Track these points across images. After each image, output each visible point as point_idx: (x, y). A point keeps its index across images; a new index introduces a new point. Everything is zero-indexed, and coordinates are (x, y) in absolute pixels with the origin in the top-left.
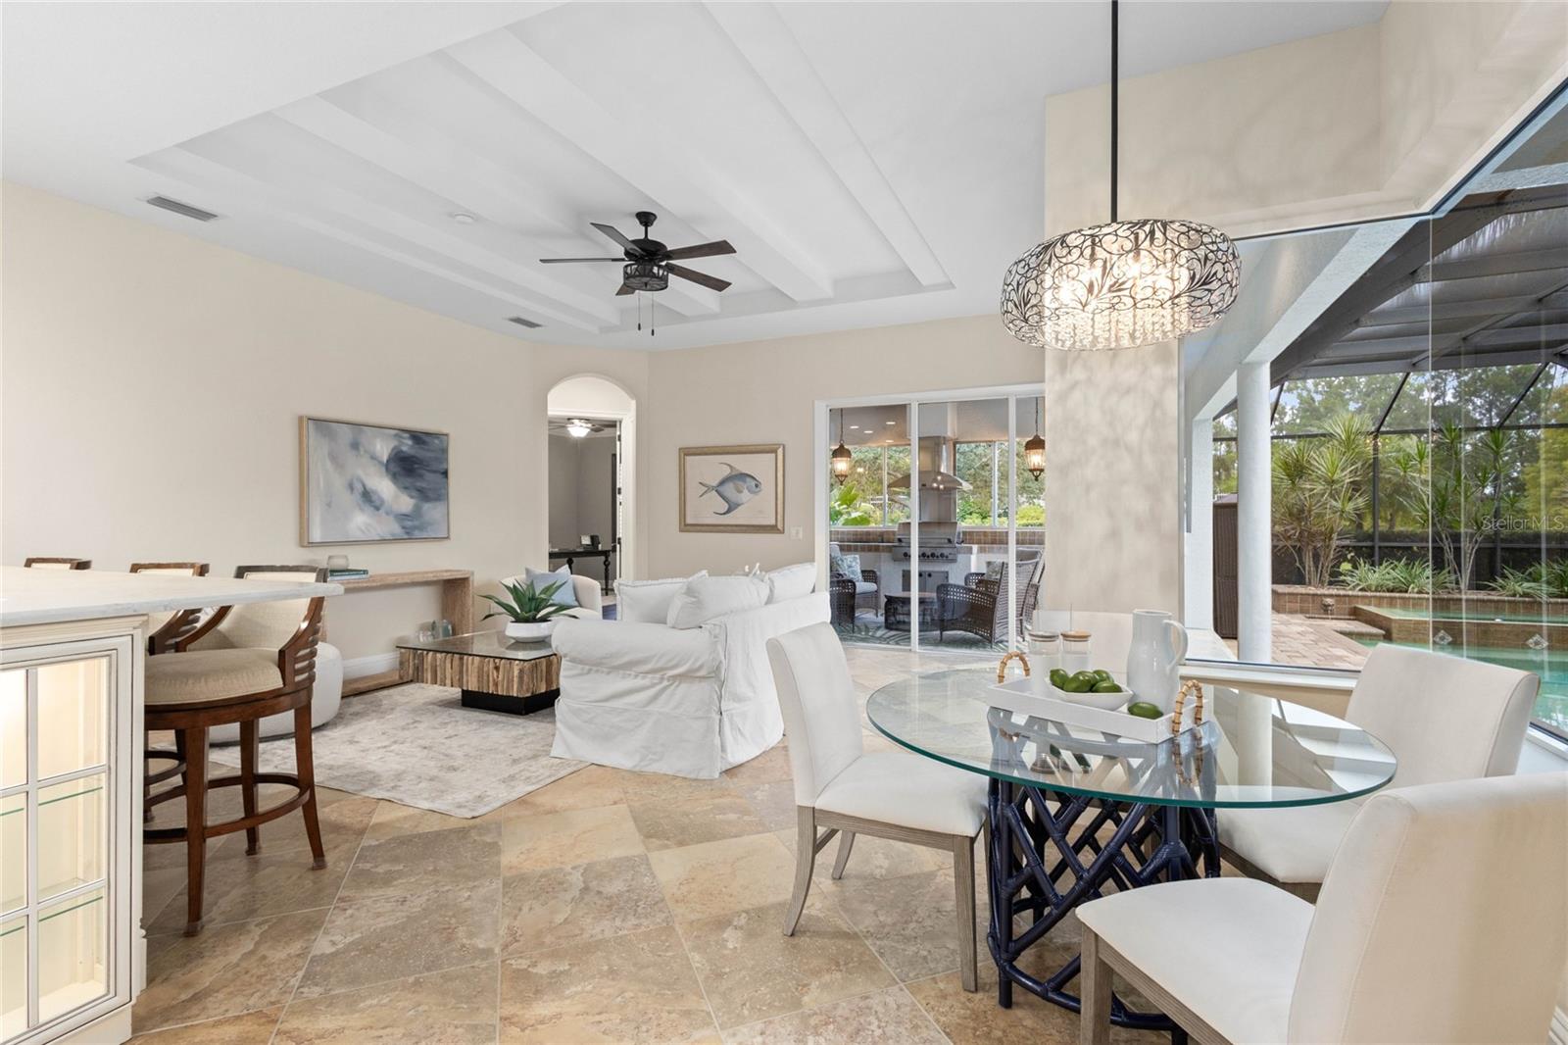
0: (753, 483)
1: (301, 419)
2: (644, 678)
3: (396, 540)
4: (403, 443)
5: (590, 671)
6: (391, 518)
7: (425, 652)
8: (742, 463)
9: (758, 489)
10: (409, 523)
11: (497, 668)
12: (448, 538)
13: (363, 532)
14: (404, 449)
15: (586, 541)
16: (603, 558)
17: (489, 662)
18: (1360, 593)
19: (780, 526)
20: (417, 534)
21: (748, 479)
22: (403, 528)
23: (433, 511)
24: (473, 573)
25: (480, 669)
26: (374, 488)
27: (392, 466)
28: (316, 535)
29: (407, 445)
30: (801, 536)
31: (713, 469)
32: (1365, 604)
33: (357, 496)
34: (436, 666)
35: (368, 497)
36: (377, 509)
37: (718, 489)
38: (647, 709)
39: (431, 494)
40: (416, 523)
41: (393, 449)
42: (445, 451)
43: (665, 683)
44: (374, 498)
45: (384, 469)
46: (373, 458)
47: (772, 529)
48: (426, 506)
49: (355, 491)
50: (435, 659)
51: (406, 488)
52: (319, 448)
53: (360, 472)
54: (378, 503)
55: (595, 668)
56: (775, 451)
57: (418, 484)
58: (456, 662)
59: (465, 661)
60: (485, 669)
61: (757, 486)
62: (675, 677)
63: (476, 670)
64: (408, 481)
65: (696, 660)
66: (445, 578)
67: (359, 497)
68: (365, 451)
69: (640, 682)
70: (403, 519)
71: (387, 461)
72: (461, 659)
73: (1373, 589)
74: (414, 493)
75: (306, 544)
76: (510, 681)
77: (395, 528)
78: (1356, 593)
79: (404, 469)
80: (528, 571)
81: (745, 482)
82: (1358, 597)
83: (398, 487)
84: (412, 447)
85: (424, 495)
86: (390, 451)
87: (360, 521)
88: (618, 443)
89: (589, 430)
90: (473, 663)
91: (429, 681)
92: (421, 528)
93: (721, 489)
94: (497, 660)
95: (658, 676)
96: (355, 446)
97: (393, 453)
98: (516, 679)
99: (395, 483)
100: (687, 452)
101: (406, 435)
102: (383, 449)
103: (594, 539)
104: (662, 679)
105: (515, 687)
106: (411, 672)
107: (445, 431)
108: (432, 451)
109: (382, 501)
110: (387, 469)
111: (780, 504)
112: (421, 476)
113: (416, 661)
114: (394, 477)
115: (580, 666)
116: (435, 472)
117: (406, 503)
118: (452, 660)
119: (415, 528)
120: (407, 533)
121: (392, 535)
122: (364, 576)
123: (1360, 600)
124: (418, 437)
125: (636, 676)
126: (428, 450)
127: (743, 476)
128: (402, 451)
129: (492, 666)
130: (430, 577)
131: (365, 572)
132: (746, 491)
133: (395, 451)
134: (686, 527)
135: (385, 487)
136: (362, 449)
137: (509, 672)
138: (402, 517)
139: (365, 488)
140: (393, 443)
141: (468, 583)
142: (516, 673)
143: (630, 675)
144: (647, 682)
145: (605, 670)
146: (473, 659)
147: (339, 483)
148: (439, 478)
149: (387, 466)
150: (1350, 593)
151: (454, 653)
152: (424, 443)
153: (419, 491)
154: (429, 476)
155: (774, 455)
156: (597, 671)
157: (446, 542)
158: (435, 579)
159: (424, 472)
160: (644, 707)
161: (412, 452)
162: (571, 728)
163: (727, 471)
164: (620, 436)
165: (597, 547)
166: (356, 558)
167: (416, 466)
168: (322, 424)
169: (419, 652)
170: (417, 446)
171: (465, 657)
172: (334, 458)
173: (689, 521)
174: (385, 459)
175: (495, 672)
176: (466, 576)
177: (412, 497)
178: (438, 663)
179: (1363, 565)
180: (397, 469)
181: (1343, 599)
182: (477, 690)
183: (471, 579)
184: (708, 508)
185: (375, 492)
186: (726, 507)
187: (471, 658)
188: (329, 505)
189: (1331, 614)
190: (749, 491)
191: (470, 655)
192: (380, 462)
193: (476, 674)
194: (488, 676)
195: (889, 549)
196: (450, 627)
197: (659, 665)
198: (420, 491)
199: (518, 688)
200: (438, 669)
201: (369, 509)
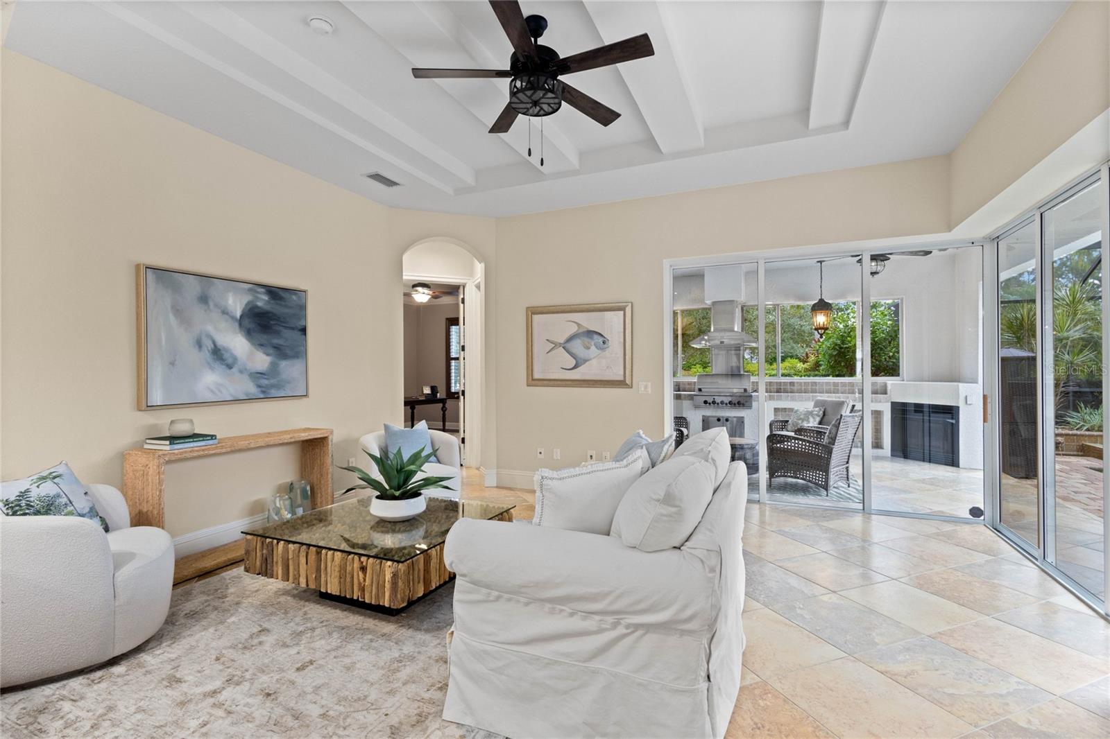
0: (601, 340)
1: (138, 267)
2: (584, 618)
3: (250, 399)
4: (257, 298)
5: (498, 598)
6: (245, 378)
7: (275, 541)
8: (589, 321)
9: (605, 346)
10: (264, 382)
11: (363, 569)
12: (306, 396)
13: (212, 391)
14: (260, 304)
15: (427, 391)
16: (441, 405)
17: (353, 559)
18: (1087, 433)
19: (628, 381)
20: (274, 392)
21: (596, 337)
22: (259, 386)
23: (290, 369)
24: (332, 432)
25: (343, 569)
26: (225, 345)
27: (247, 323)
28: (157, 398)
29: (263, 299)
30: (649, 390)
31: (563, 326)
32: (1092, 442)
33: (206, 354)
34: (288, 559)
35: (218, 353)
36: (230, 367)
37: (566, 345)
38: (591, 665)
39: (288, 352)
40: (272, 381)
41: (246, 305)
42: (303, 308)
43: (621, 630)
44: (226, 356)
45: (237, 325)
46: (225, 312)
47: (621, 384)
48: (284, 364)
49: (204, 348)
50: (286, 551)
51: (261, 345)
52: (160, 300)
53: (210, 328)
54: (230, 361)
55: (506, 596)
56: (623, 309)
57: (276, 341)
58: (312, 557)
59: (323, 556)
60: (349, 568)
61: (604, 343)
62: (637, 627)
63: (337, 569)
64: (264, 338)
65: (685, 607)
66: (302, 439)
67: (208, 355)
68: (216, 306)
69: (577, 623)
70: (258, 378)
71: (241, 317)
72: (319, 553)
73: (1096, 429)
74: (271, 351)
75: (144, 407)
76: (381, 587)
77: (251, 388)
78: (1082, 432)
79: (260, 325)
80: (386, 427)
81: (592, 338)
82: (1086, 436)
83: (253, 344)
84: (268, 302)
85: (281, 353)
86: (243, 306)
87: (210, 380)
88: (462, 305)
89: (430, 297)
90: (333, 560)
91: (280, 576)
92: (278, 386)
93: (568, 345)
94: (363, 559)
95: (610, 619)
96: (204, 299)
97: (248, 308)
98: (388, 586)
99: (249, 340)
100: (533, 311)
101: (262, 290)
102: (236, 304)
103: (434, 389)
104: (615, 625)
105: (387, 595)
106: (258, 563)
107: (302, 288)
108: (291, 307)
109: (235, 359)
110: (240, 325)
111: (628, 359)
112: (277, 333)
113: (265, 551)
114: (249, 333)
115: (484, 591)
116: (293, 329)
117: (261, 361)
118: (307, 553)
119: (273, 386)
120: (263, 392)
121: (247, 395)
122: (211, 442)
123: (1086, 438)
124: (274, 292)
125: (572, 615)
126: (286, 306)
127: (590, 333)
128: (257, 307)
129: (356, 565)
130: (287, 438)
131: (213, 437)
132: (593, 348)
133: (250, 306)
134: (533, 381)
135: (238, 344)
136: (211, 304)
137: (378, 576)
138: (257, 376)
139: (215, 345)
140: (247, 298)
141: (328, 445)
142: (388, 577)
143: (562, 611)
144: (591, 624)
145: (523, 600)
146: (334, 554)
147: (185, 340)
148: (297, 334)
149: (241, 322)
150: (1079, 432)
151: (309, 545)
152: (281, 298)
153: (275, 347)
154: (287, 334)
155: (622, 312)
156: (509, 600)
157: (305, 400)
158: (293, 440)
159: (281, 328)
160: (585, 662)
161: (268, 308)
162: (472, 676)
163: (573, 329)
164: (463, 299)
165: (436, 396)
166: (201, 422)
167: (272, 322)
168: (162, 273)
169: (268, 540)
170: (272, 302)
171: (324, 551)
172: (177, 311)
173: (536, 376)
174: (238, 314)
175: (360, 573)
176: (325, 435)
177: (268, 355)
178: (290, 557)
179: (1083, 409)
180: (252, 326)
181: (1072, 437)
182: (338, 594)
183: (330, 438)
184: (555, 364)
185: (227, 350)
186: (573, 362)
187: (330, 553)
188: (172, 364)
189: (1062, 451)
190: (596, 347)
191: (330, 549)
192: (233, 318)
193: (337, 574)
194: (353, 577)
195: (691, 398)
196: (308, 488)
197: (615, 607)
198: (277, 348)
199: (390, 597)
200: (291, 562)
201: (221, 368)
